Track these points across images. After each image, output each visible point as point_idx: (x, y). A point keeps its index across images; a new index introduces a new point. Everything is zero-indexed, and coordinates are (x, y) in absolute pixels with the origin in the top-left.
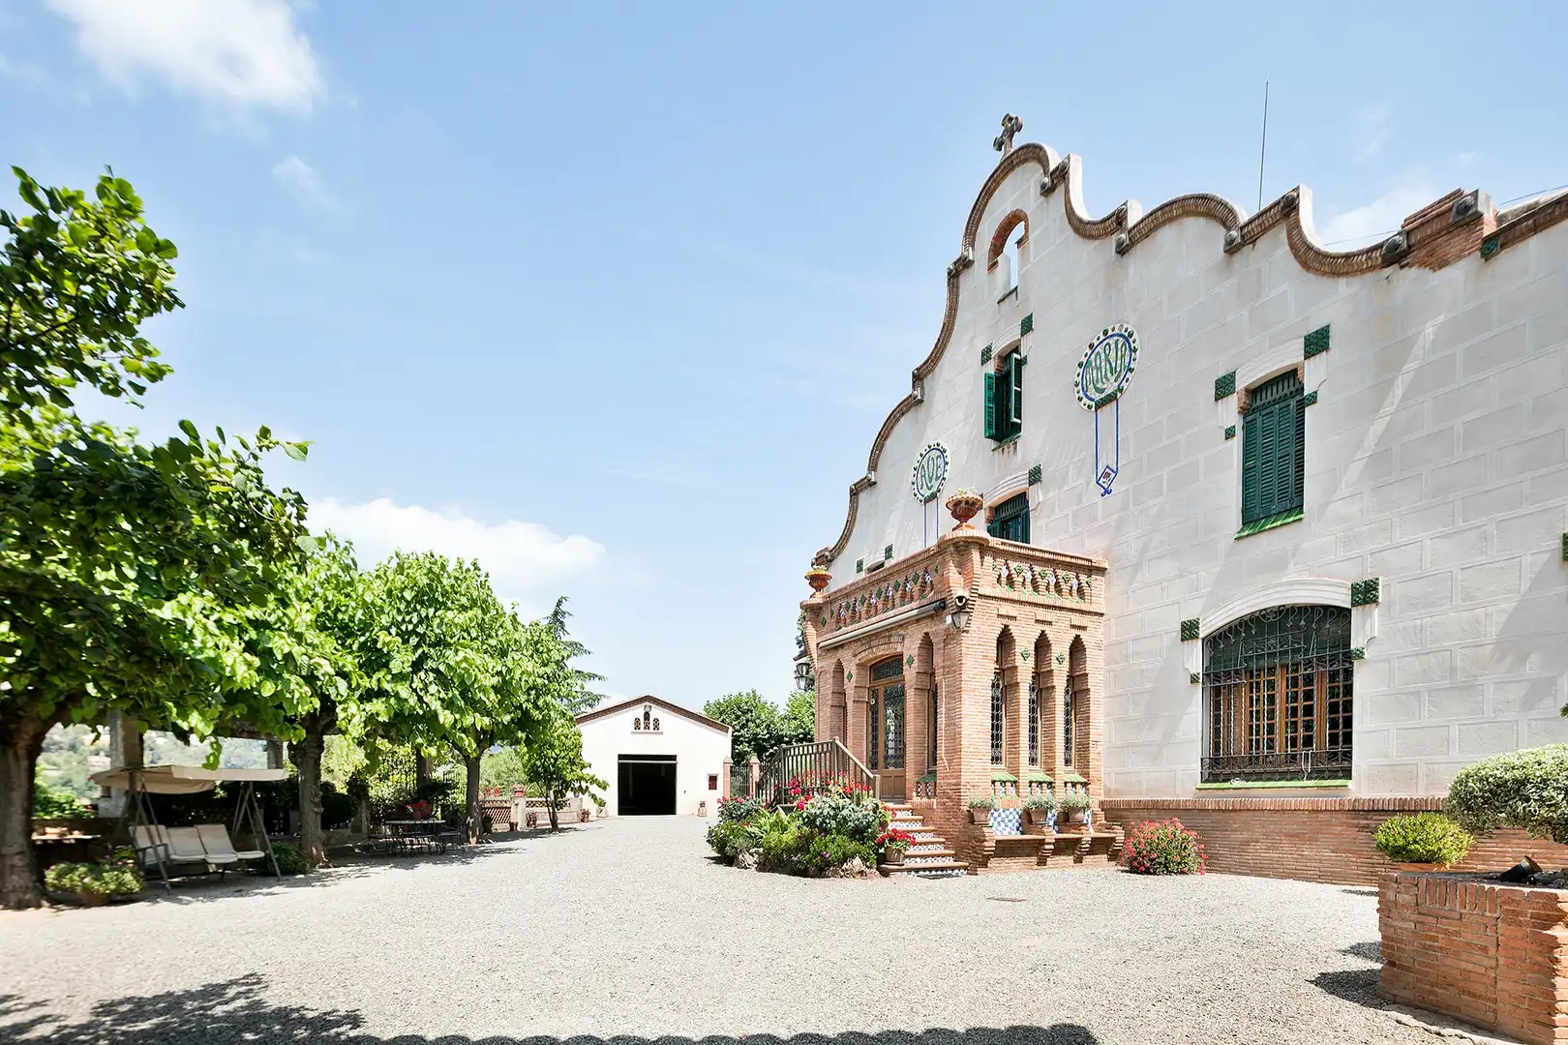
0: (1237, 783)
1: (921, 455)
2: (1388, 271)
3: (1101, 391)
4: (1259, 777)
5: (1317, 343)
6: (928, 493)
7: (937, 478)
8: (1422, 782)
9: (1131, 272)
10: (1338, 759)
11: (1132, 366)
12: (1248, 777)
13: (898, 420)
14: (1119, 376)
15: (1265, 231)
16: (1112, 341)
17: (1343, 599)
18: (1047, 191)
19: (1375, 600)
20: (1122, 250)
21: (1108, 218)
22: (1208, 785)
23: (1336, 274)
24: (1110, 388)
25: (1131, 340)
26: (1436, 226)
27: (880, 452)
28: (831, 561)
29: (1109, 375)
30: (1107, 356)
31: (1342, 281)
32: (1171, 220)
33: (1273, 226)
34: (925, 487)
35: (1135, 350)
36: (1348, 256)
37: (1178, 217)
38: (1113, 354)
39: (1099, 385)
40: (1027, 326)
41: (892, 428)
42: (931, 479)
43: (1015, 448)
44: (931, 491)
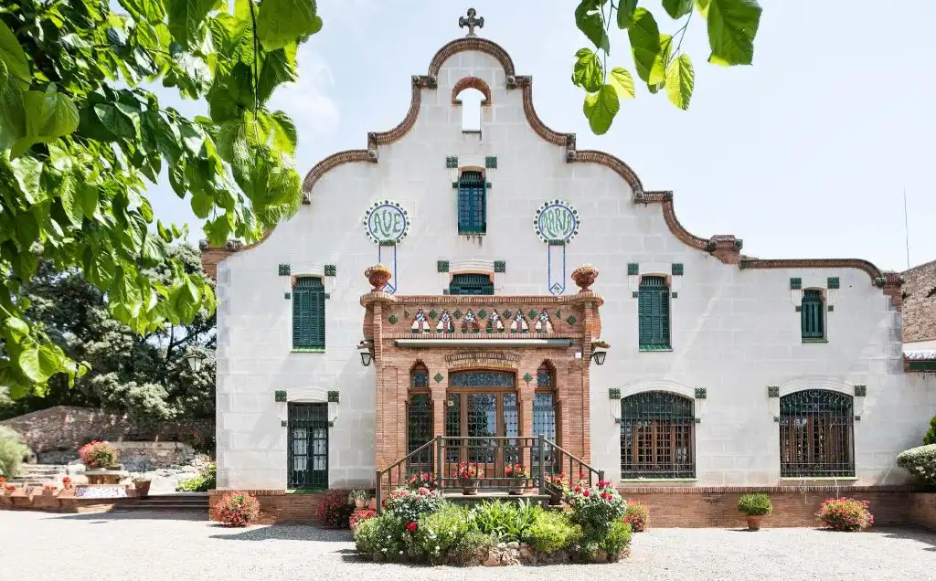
0: (641, 479)
1: (376, 205)
2: (706, 253)
3: (554, 236)
4: (652, 476)
5: (678, 270)
6: (383, 239)
7: (395, 231)
8: (724, 481)
9: (573, 174)
10: (688, 469)
11: (576, 230)
12: (646, 475)
13: (342, 162)
14: (566, 232)
15: (652, 201)
16: (561, 209)
17: (691, 394)
18: (511, 86)
19: (704, 397)
20: (570, 159)
21: (561, 135)
22: (626, 480)
23: (685, 242)
24: (560, 237)
25: (575, 216)
26: (726, 245)
27: (318, 178)
28: (234, 251)
29: (559, 228)
30: (557, 216)
31: (687, 247)
32: (599, 162)
33: (656, 201)
34: (379, 232)
35: (578, 223)
36: (694, 237)
37: (604, 163)
38: (562, 218)
39: (552, 231)
40: (492, 162)
41: (334, 165)
42: (387, 229)
43: (480, 242)
44: (389, 238)
